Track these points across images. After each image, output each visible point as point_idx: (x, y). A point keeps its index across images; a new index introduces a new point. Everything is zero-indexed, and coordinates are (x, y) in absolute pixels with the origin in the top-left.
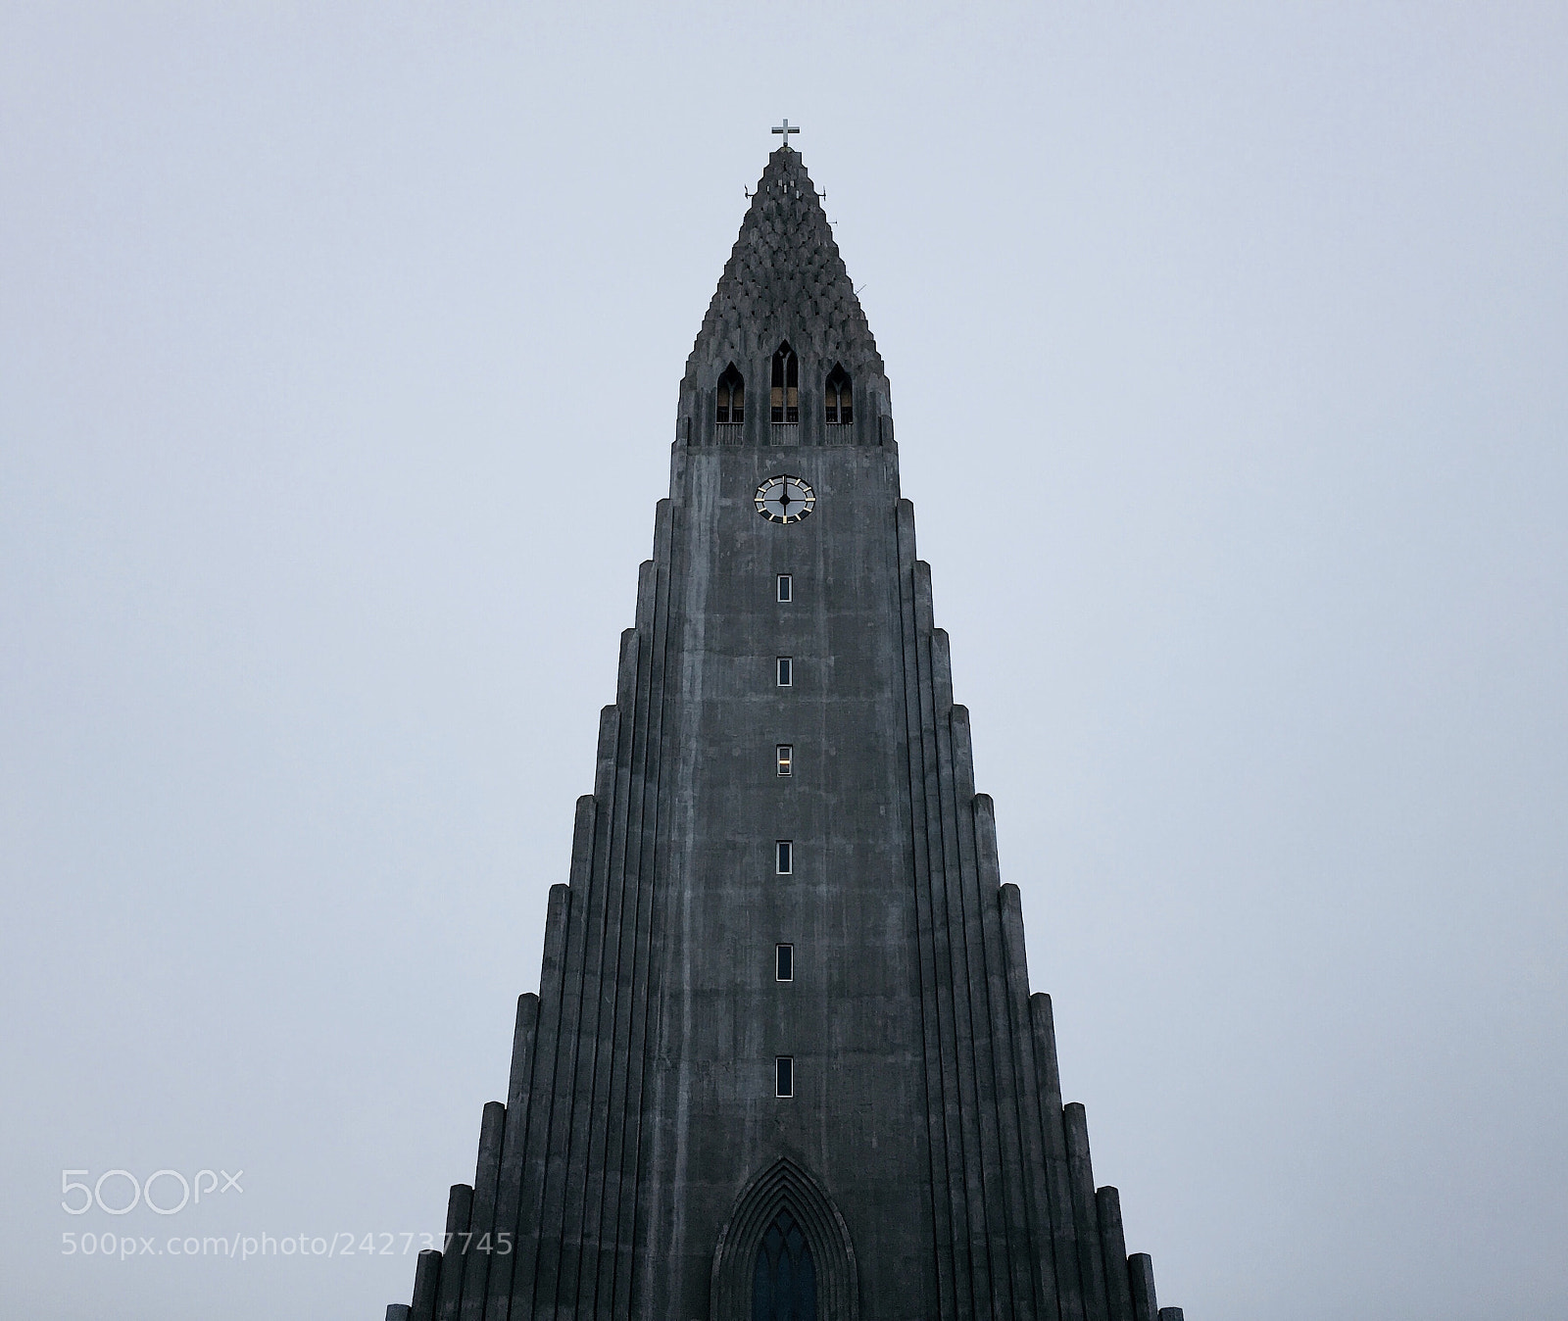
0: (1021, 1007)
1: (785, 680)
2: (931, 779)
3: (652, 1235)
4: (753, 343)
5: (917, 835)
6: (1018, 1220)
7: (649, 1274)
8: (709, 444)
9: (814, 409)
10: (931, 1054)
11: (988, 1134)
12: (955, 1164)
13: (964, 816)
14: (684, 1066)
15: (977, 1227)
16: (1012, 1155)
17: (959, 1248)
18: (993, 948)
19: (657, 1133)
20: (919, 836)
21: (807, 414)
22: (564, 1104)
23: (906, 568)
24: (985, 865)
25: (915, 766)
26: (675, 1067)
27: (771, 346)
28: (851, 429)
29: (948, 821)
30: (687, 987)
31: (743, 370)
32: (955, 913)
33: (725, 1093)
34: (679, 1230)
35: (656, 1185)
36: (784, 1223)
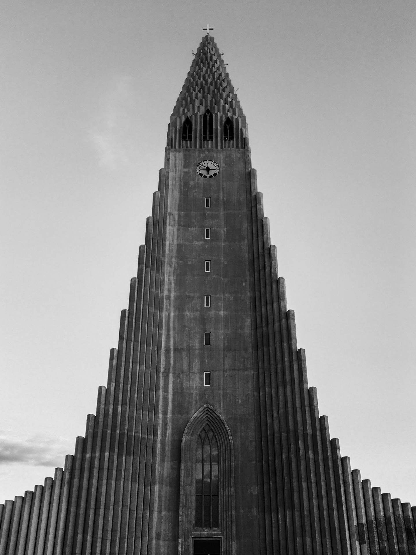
0: (294, 354)
1: (208, 236)
2: (262, 273)
3: (160, 433)
4: (196, 109)
5: (257, 293)
6: (291, 427)
7: (159, 445)
8: (179, 147)
9: (219, 135)
10: (260, 371)
11: (281, 398)
12: (269, 408)
13: (274, 286)
14: (171, 375)
15: (276, 429)
16: (290, 405)
17: (270, 437)
18: (285, 332)
19: (161, 399)
21: (216, 137)
23: (253, 194)
24: (281, 304)
25: (256, 268)
26: (168, 376)
27: (203, 111)
28: (233, 142)
29: (268, 288)
30: (172, 347)
31: (192, 120)
32: (270, 321)
33: (185, 384)
34: (169, 432)
35: (161, 416)
36: (207, 428)
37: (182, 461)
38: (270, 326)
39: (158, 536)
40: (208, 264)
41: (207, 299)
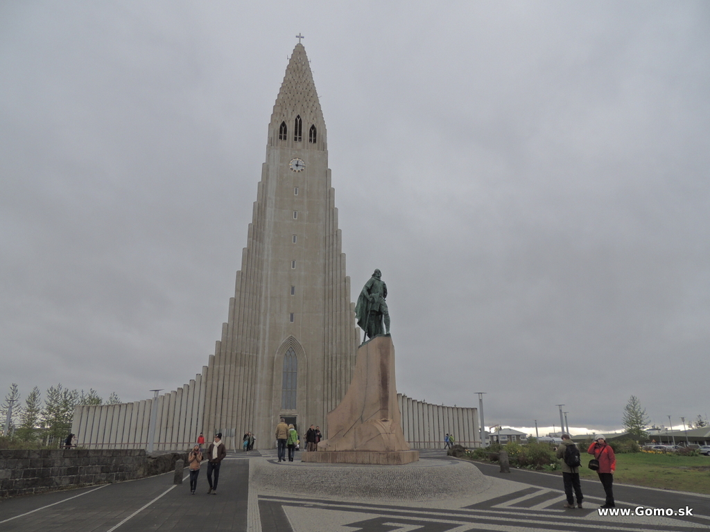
0: (348, 305)
1: (295, 217)
2: (331, 247)
3: (260, 352)
4: (290, 114)
6: (343, 351)
7: (260, 360)
8: (277, 146)
9: (306, 139)
10: (327, 314)
11: (338, 333)
12: (330, 339)
13: (339, 258)
14: (268, 314)
15: (334, 352)
16: (343, 338)
17: (330, 357)
18: (343, 291)
19: (261, 330)
20: (327, 261)
21: (304, 140)
22: (241, 323)
23: (328, 189)
24: (343, 271)
25: (327, 243)
26: (266, 314)
27: (295, 116)
28: (316, 145)
29: (335, 259)
30: (269, 296)
31: (287, 124)
32: (334, 282)
33: (278, 321)
34: (266, 351)
35: (261, 341)
36: (291, 350)
37: (275, 370)
38: (334, 286)
39: (259, 414)
40: (294, 237)
41: (294, 262)
